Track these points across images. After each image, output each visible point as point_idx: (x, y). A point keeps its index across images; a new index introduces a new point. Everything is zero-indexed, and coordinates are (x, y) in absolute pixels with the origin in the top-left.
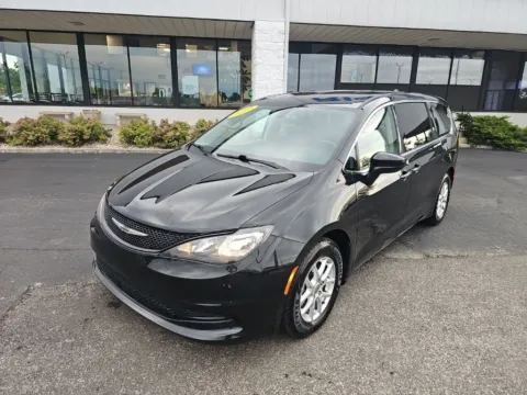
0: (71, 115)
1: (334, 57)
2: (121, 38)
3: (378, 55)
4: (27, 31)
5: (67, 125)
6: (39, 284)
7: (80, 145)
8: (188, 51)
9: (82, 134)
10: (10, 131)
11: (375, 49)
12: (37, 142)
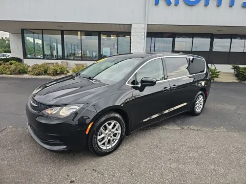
0: (57, 63)
1: (171, 39)
2: (84, 32)
3: (193, 38)
4: (42, 30)
5: (52, 67)
6: (11, 127)
7: (55, 76)
8: (112, 37)
9: (57, 71)
10: (30, 69)
11: (192, 35)
12: (39, 74)
